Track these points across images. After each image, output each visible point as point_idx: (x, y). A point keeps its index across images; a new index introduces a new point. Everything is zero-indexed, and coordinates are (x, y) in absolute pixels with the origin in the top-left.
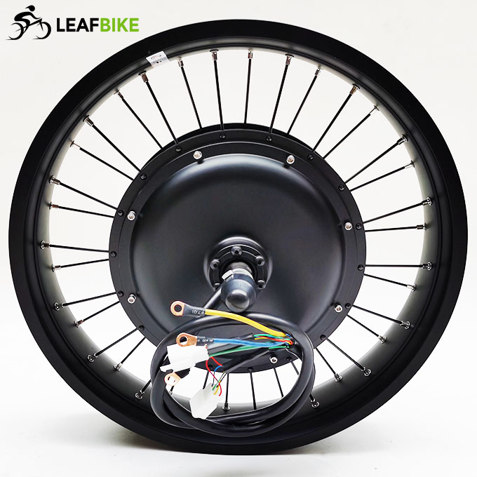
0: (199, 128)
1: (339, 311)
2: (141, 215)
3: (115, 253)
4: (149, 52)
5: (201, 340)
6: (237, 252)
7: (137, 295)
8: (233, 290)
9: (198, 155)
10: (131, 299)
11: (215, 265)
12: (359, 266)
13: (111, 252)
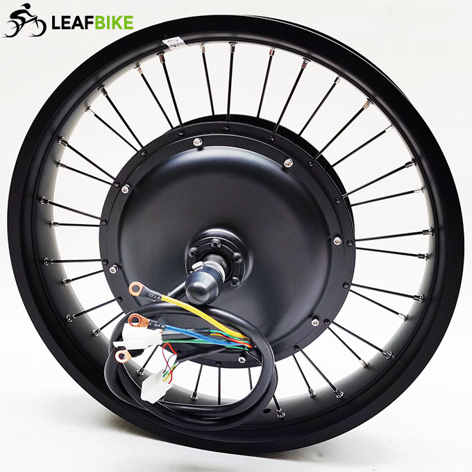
0: (211, 114)
1: (316, 325)
2: (136, 190)
3: (106, 222)
4: (166, 36)
5: (153, 324)
6: (215, 245)
7: (120, 267)
8: (194, 281)
9: (197, 142)
10: (113, 270)
11: (192, 254)
12: (344, 284)
13: (102, 219)
